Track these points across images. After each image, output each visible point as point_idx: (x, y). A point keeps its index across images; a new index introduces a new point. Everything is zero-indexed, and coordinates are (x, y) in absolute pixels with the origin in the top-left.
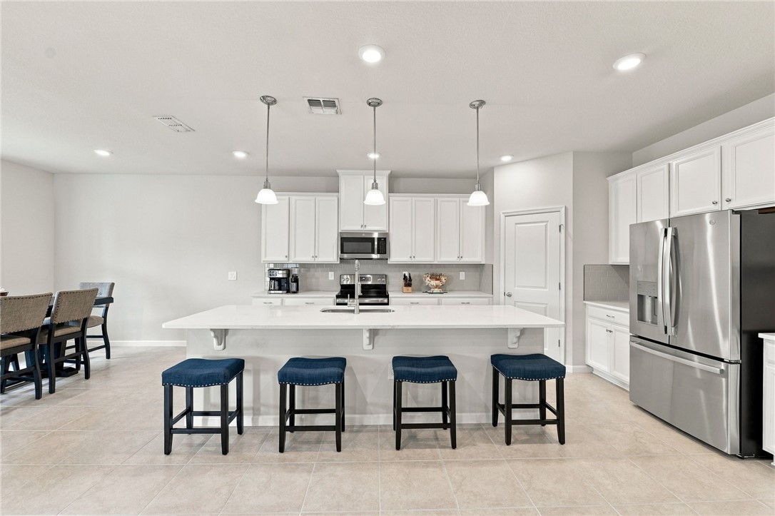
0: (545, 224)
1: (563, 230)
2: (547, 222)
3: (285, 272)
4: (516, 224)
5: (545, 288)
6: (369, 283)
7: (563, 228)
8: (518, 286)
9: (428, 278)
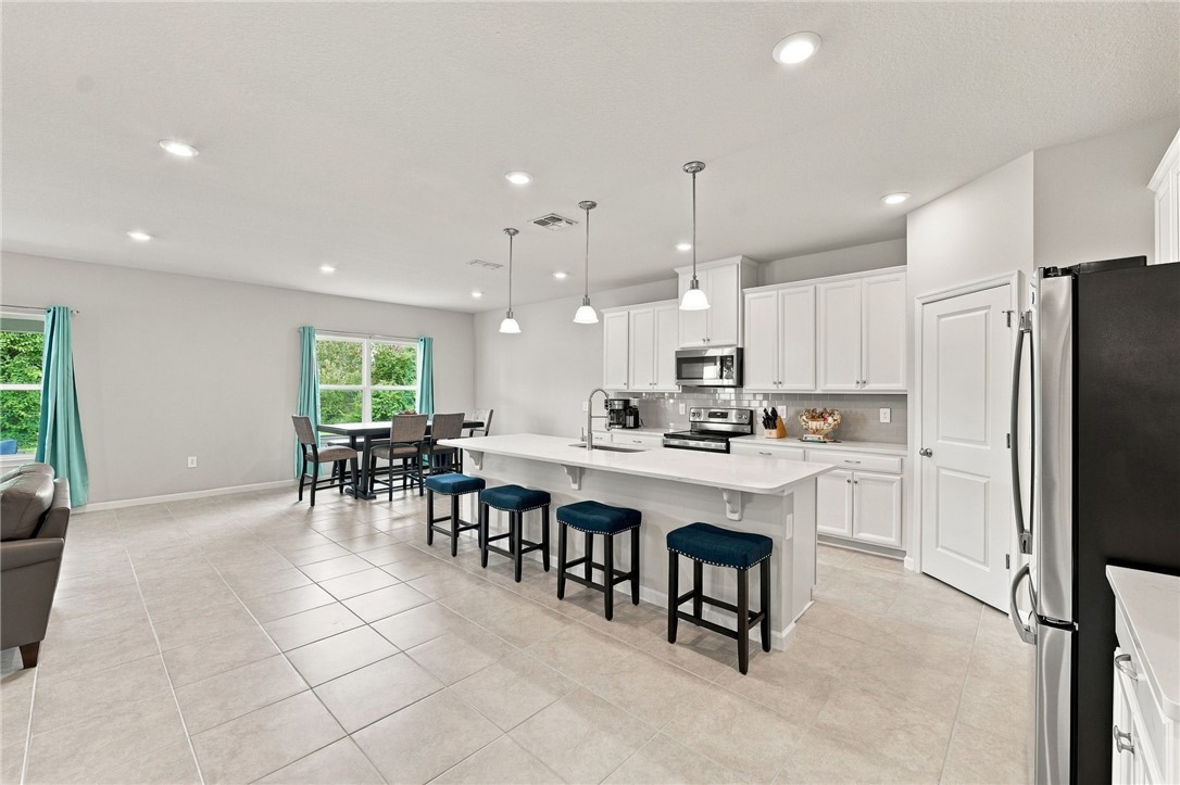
0: (984, 313)
2: (989, 306)
3: (621, 402)
4: (940, 317)
5: (985, 442)
7: (1013, 317)
8: (944, 438)
9: (804, 417)
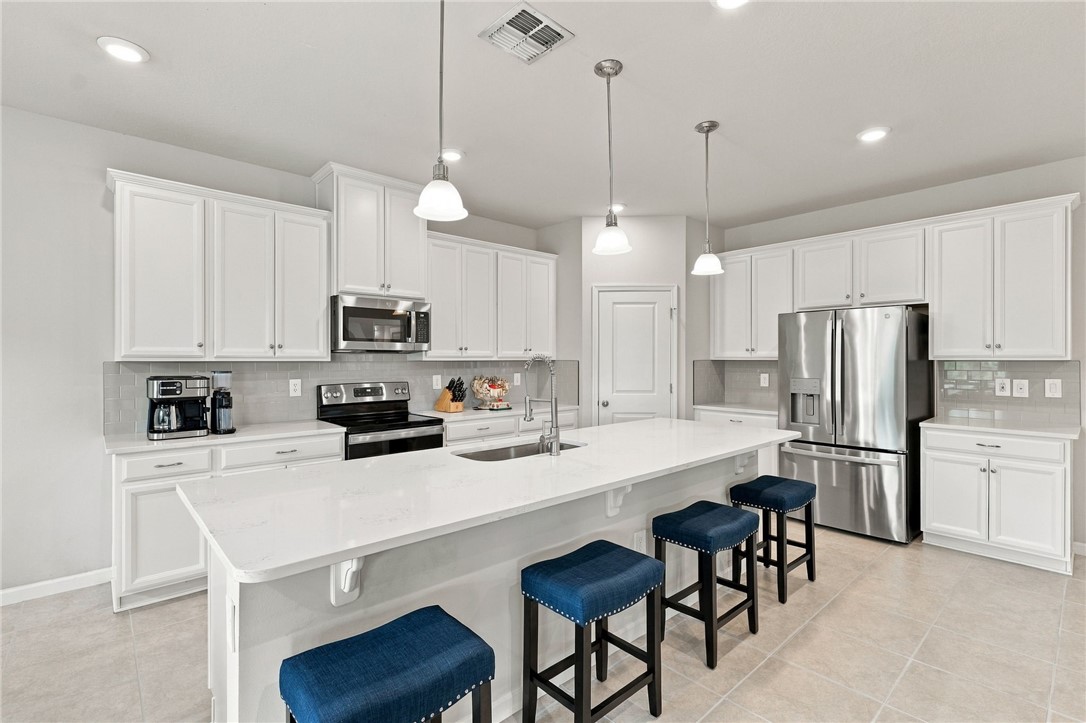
0: (652, 306)
1: (675, 317)
2: (655, 303)
4: (614, 303)
5: (653, 391)
6: (384, 398)
7: (675, 312)
8: (618, 391)
